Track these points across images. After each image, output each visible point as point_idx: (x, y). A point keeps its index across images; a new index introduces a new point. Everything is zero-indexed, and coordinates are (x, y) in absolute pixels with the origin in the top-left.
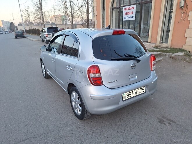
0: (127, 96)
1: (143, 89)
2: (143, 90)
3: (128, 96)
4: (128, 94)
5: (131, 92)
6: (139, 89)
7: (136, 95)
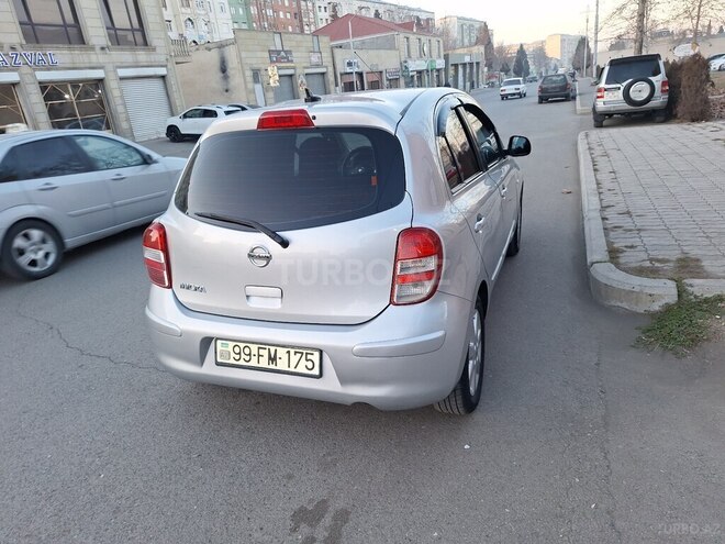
0: (233, 355)
1: (309, 357)
2: (310, 365)
3: (237, 357)
4: (237, 350)
5: (254, 348)
6: (292, 351)
7: (272, 366)
